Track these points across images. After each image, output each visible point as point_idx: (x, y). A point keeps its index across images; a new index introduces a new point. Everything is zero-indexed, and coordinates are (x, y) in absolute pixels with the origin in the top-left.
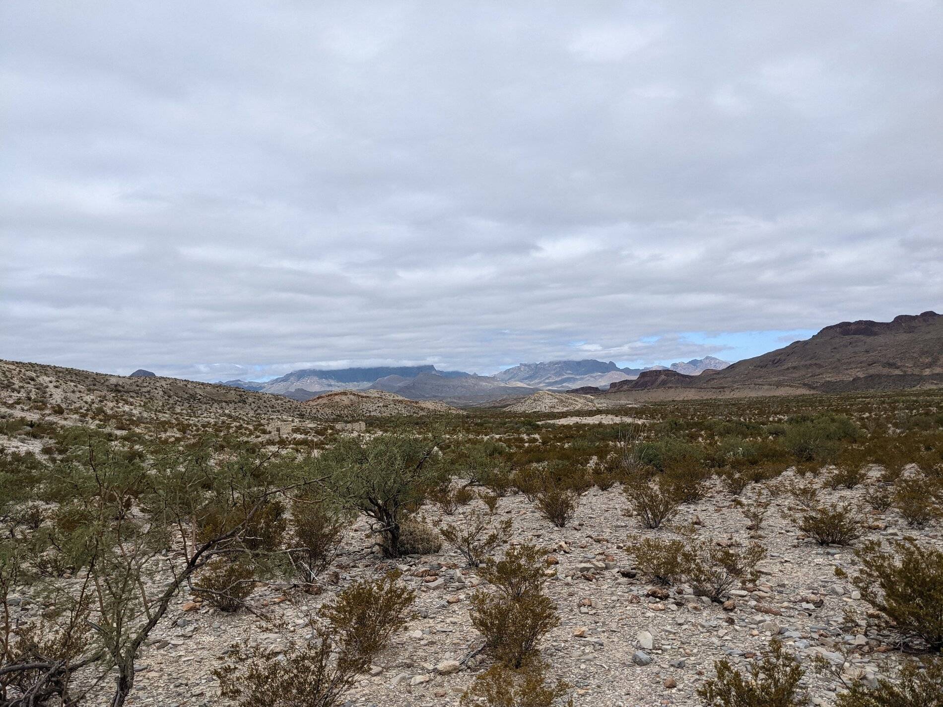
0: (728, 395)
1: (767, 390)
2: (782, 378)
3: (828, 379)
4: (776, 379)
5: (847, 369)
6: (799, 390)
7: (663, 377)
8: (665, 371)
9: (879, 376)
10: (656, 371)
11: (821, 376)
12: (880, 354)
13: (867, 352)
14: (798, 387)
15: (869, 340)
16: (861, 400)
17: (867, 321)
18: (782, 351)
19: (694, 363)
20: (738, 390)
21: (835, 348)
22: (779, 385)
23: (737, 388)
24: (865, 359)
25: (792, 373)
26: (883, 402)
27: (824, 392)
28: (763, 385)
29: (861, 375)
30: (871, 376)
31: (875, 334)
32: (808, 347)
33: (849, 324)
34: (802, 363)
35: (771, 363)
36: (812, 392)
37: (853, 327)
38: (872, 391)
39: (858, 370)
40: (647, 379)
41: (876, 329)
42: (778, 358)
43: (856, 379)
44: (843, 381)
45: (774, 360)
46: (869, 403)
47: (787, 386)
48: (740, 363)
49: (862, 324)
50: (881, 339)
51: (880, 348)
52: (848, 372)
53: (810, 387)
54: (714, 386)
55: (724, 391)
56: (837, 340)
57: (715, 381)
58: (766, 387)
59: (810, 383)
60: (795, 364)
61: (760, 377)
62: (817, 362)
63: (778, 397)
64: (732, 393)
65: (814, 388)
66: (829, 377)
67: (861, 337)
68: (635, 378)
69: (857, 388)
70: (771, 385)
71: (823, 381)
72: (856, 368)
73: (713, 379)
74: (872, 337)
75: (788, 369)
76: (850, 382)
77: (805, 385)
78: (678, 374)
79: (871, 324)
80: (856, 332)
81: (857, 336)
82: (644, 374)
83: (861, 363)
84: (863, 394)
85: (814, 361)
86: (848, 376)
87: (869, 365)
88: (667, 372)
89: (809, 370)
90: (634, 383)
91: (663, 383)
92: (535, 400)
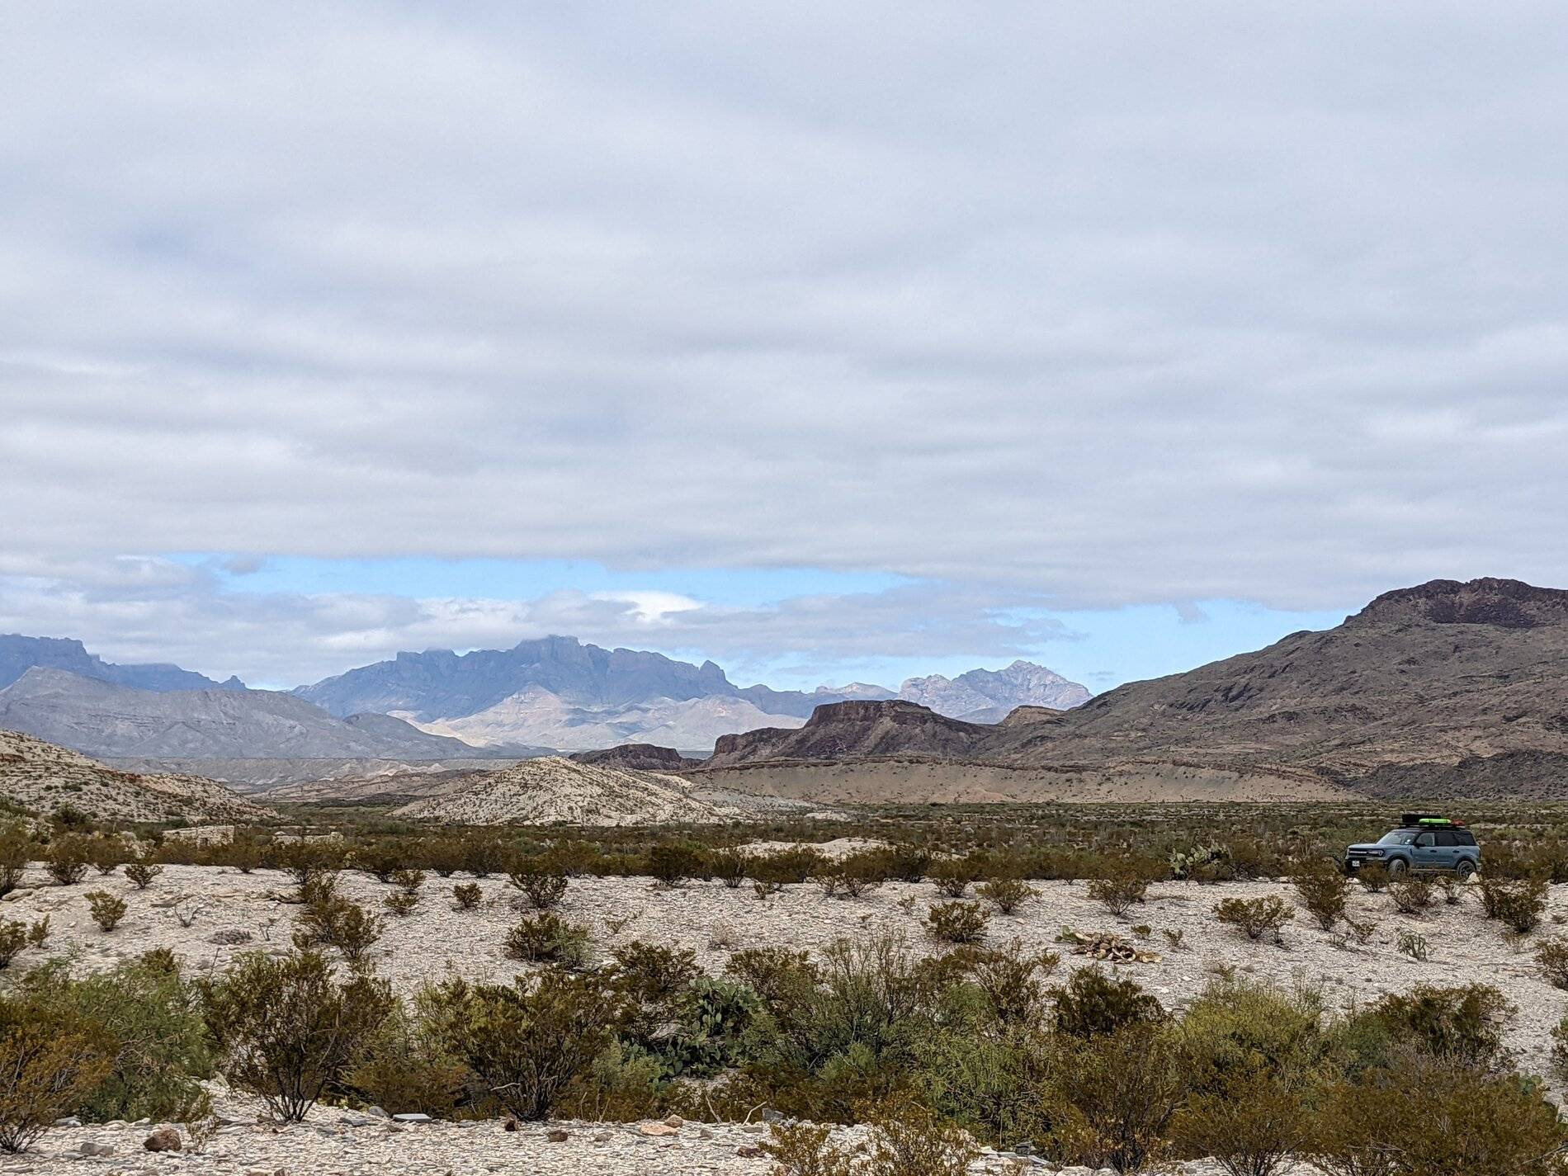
0: (1092, 794)
1: (1210, 782)
2: (1251, 746)
3: (1388, 757)
4: (1235, 749)
5: (1443, 730)
6: (1306, 786)
7: (887, 724)
8: (893, 704)
9: (1534, 755)
10: (865, 705)
11: (1368, 747)
12: (1538, 690)
13: (1504, 677)
14: (1301, 780)
15: (1511, 639)
16: (1483, 826)
17: (1507, 582)
18: (1256, 662)
19: (973, 680)
20: (1123, 779)
21: (1410, 661)
22: (1244, 767)
23: (1121, 774)
24: (1495, 701)
25: (1282, 731)
26: (1540, 835)
27: (1376, 795)
28: (1198, 766)
29: (1484, 750)
30: (1511, 755)
31: (1529, 624)
32: (1332, 650)
33: (1453, 587)
34: (1315, 701)
35: (1219, 696)
36: (1343, 796)
37: (1466, 598)
38: (1513, 800)
39: (1475, 732)
40: (835, 728)
41: (1530, 608)
42: (1243, 681)
43: (1469, 763)
44: (1431, 766)
45: (1230, 689)
46: (1502, 837)
47: (1270, 772)
48: (1126, 690)
49: (1491, 588)
50: (1544, 640)
51: (1542, 667)
52: (1448, 737)
53: (1337, 780)
54: (1051, 764)
55: (1081, 781)
56: (1417, 635)
57: (1050, 745)
58: (1207, 773)
59: (1337, 767)
60: (1291, 705)
61: (1187, 740)
62: (1355, 701)
63: (1249, 807)
64: (1105, 788)
65: (1347, 784)
66: (1391, 753)
67: (1490, 630)
68: (797, 723)
69: (1471, 791)
70: (1220, 767)
71: (1373, 763)
72: (1470, 727)
73: (1043, 738)
74: (1518, 634)
75: (1272, 718)
76: (1451, 770)
77: (1321, 771)
78: (936, 718)
79: (1519, 590)
80: (1476, 614)
81: (1476, 627)
82: (826, 713)
83: (1484, 712)
84: (1488, 809)
85: (1348, 699)
86: (1446, 752)
87: (1509, 720)
88: (906, 712)
89: (1334, 726)
90: (793, 738)
91: (888, 744)
92: (525, 786)
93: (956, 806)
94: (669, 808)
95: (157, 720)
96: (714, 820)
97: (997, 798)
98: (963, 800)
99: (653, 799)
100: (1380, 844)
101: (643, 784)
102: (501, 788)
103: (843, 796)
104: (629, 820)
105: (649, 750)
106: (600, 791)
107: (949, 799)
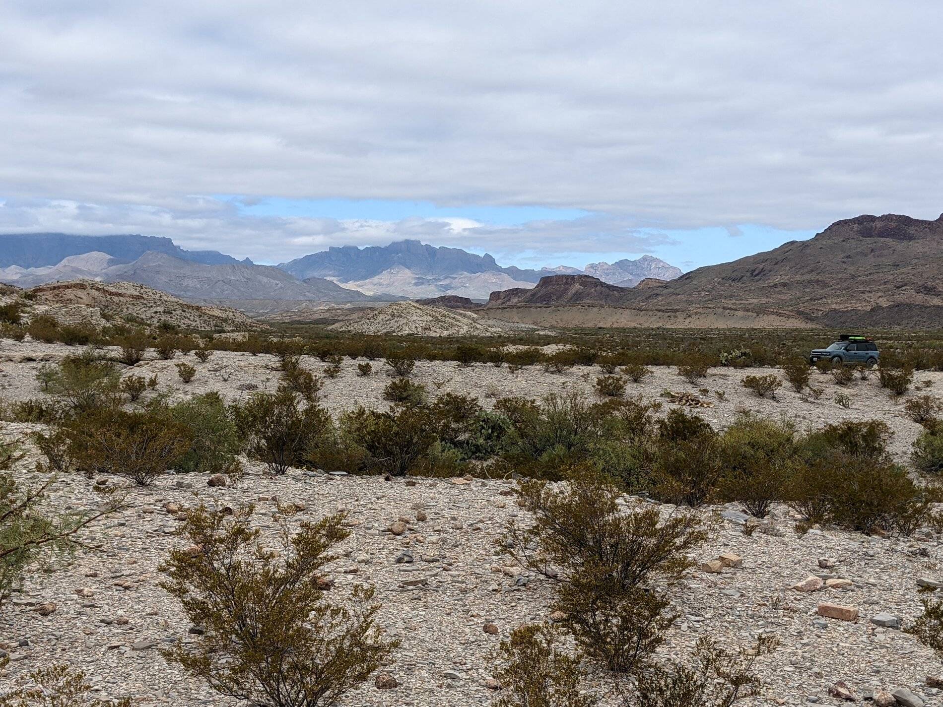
0: (681, 324)
1: (742, 318)
2: (764, 300)
3: (834, 306)
4: (755, 301)
5: (863, 293)
6: (791, 320)
7: (577, 286)
8: (580, 276)
9: (910, 306)
10: (567, 277)
11: (824, 301)
12: (913, 272)
13: (896, 266)
14: (788, 317)
15: (901, 246)
16: (881, 341)
17: (900, 216)
18: (768, 257)
19: (622, 265)
20: (697, 316)
21: (848, 257)
22: (760, 311)
23: (696, 313)
24: (891, 278)
25: (780, 293)
26: (910, 346)
27: (827, 325)
28: (736, 310)
29: (884, 303)
30: (898, 306)
31: (911, 238)
32: (808, 251)
33: (872, 219)
34: (798, 277)
35: (749, 274)
36: (809, 326)
37: (879, 224)
38: (897, 328)
39: (880, 294)
40: (551, 289)
41: (911, 230)
42: (761, 267)
43: (876, 309)
44: (856, 311)
45: (754, 271)
46: (891, 347)
47: (773, 313)
48: (701, 271)
49: (892, 220)
50: (918, 247)
51: (916, 261)
52: (865, 296)
53: (808, 318)
54: (660, 308)
55: (675, 317)
56: (853, 243)
57: (660, 298)
58: (740, 314)
59: (808, 311)
60: (785, 279)
61: (731, 297)
62: (819, 277)
63: (761, 331)
64: (688, 321)
65: (812, 320)
66: (835, 304)
67: (890, 241)
68: (531, 286)
69: (876, 324)
70: (747, 310)
71: (826, 309)
72: (877, 291)
73: (657, 295)
74: (905, 243)
75: (775, 286)
76: (866, 313)
77: (800, 313)
78: (602, 284)
79: (906, 221)
80: (884, 233)
81: (882, 239)
82: (547, 280)
83: (885, 283)
84: (884, 333)
85: (815, 276)
86: (864, 304)
87: (898, 288)
88: (587, 281)
89: (807, 290)
90: (529, 294)
91: (577, 297)
92: (393, 316)
93: (612, 329)
94: (465, 328)
95: (209, 279)
96: (488, 334)
97: (633, 325)
98: (615, 326)
99: (458, 323)
100: (828, 349)
101: (453, 315)
102: (381, 317)
103: (554, 323)
104: (445, 333)
105: (456, 298)
106: (431, 319)
107: (608, 325)
